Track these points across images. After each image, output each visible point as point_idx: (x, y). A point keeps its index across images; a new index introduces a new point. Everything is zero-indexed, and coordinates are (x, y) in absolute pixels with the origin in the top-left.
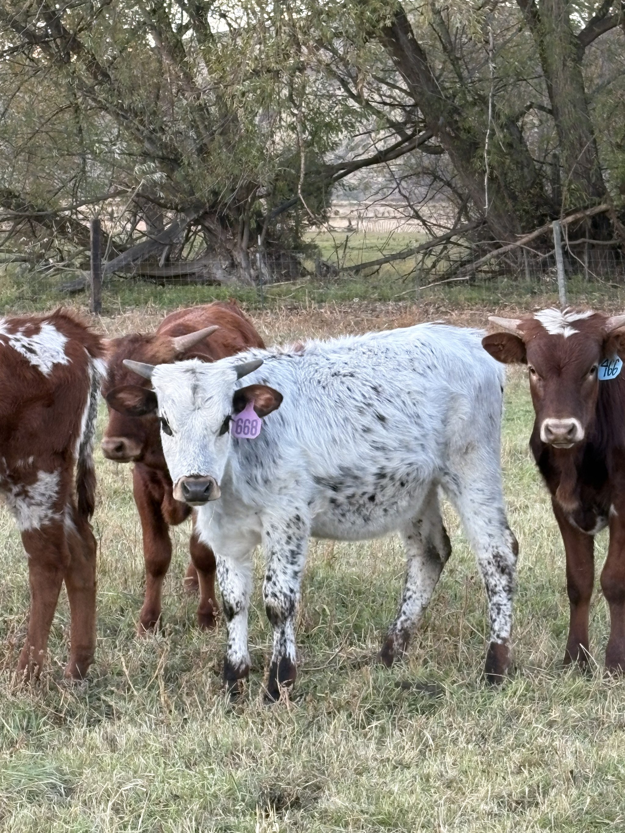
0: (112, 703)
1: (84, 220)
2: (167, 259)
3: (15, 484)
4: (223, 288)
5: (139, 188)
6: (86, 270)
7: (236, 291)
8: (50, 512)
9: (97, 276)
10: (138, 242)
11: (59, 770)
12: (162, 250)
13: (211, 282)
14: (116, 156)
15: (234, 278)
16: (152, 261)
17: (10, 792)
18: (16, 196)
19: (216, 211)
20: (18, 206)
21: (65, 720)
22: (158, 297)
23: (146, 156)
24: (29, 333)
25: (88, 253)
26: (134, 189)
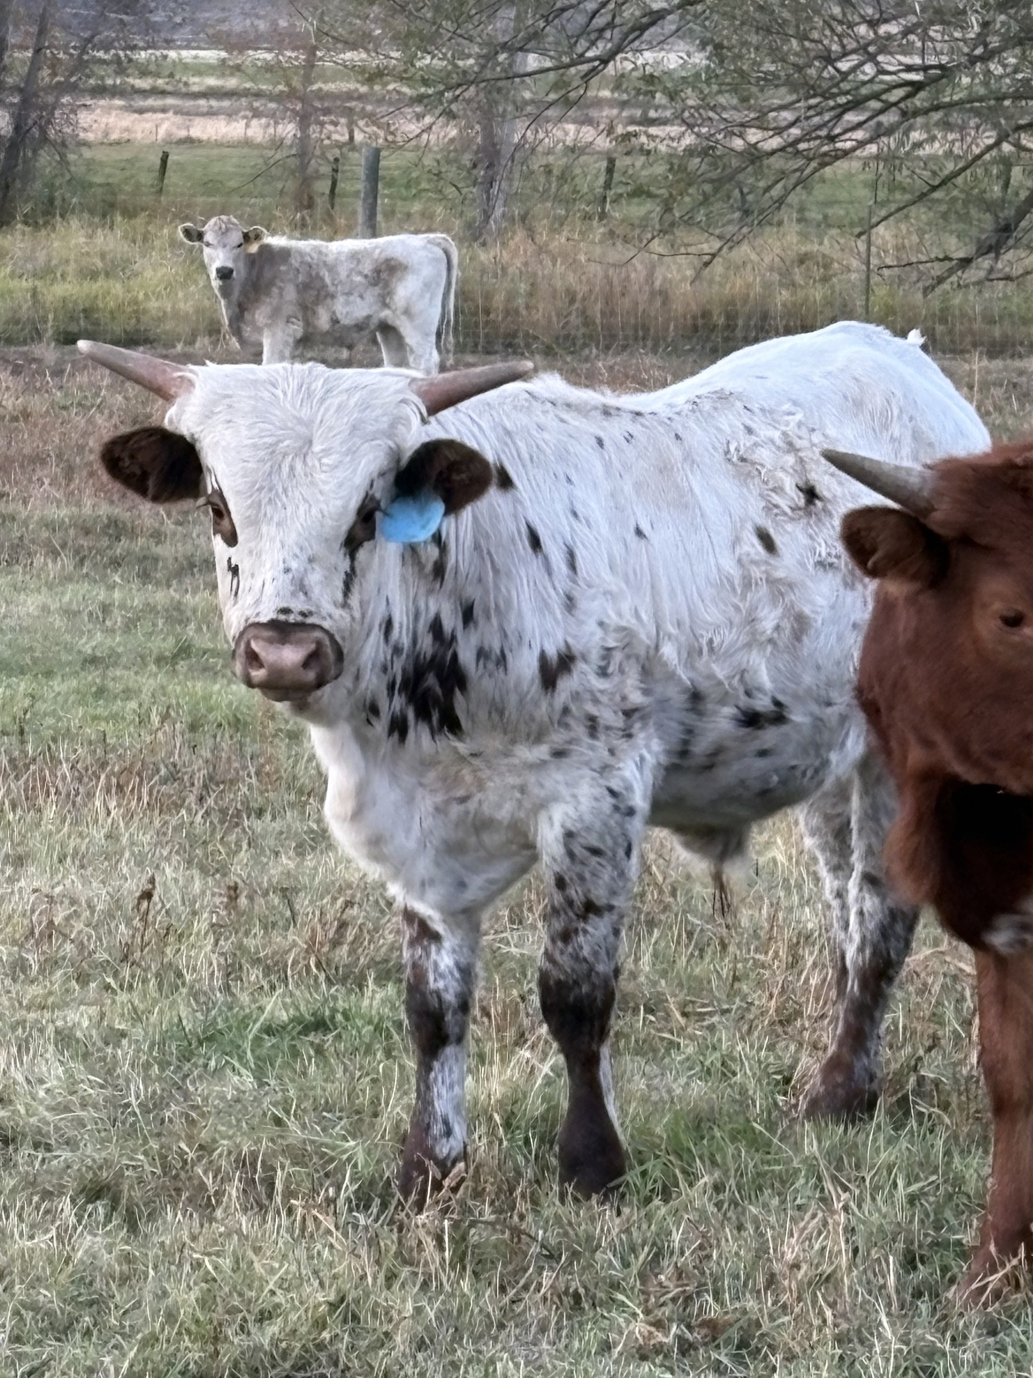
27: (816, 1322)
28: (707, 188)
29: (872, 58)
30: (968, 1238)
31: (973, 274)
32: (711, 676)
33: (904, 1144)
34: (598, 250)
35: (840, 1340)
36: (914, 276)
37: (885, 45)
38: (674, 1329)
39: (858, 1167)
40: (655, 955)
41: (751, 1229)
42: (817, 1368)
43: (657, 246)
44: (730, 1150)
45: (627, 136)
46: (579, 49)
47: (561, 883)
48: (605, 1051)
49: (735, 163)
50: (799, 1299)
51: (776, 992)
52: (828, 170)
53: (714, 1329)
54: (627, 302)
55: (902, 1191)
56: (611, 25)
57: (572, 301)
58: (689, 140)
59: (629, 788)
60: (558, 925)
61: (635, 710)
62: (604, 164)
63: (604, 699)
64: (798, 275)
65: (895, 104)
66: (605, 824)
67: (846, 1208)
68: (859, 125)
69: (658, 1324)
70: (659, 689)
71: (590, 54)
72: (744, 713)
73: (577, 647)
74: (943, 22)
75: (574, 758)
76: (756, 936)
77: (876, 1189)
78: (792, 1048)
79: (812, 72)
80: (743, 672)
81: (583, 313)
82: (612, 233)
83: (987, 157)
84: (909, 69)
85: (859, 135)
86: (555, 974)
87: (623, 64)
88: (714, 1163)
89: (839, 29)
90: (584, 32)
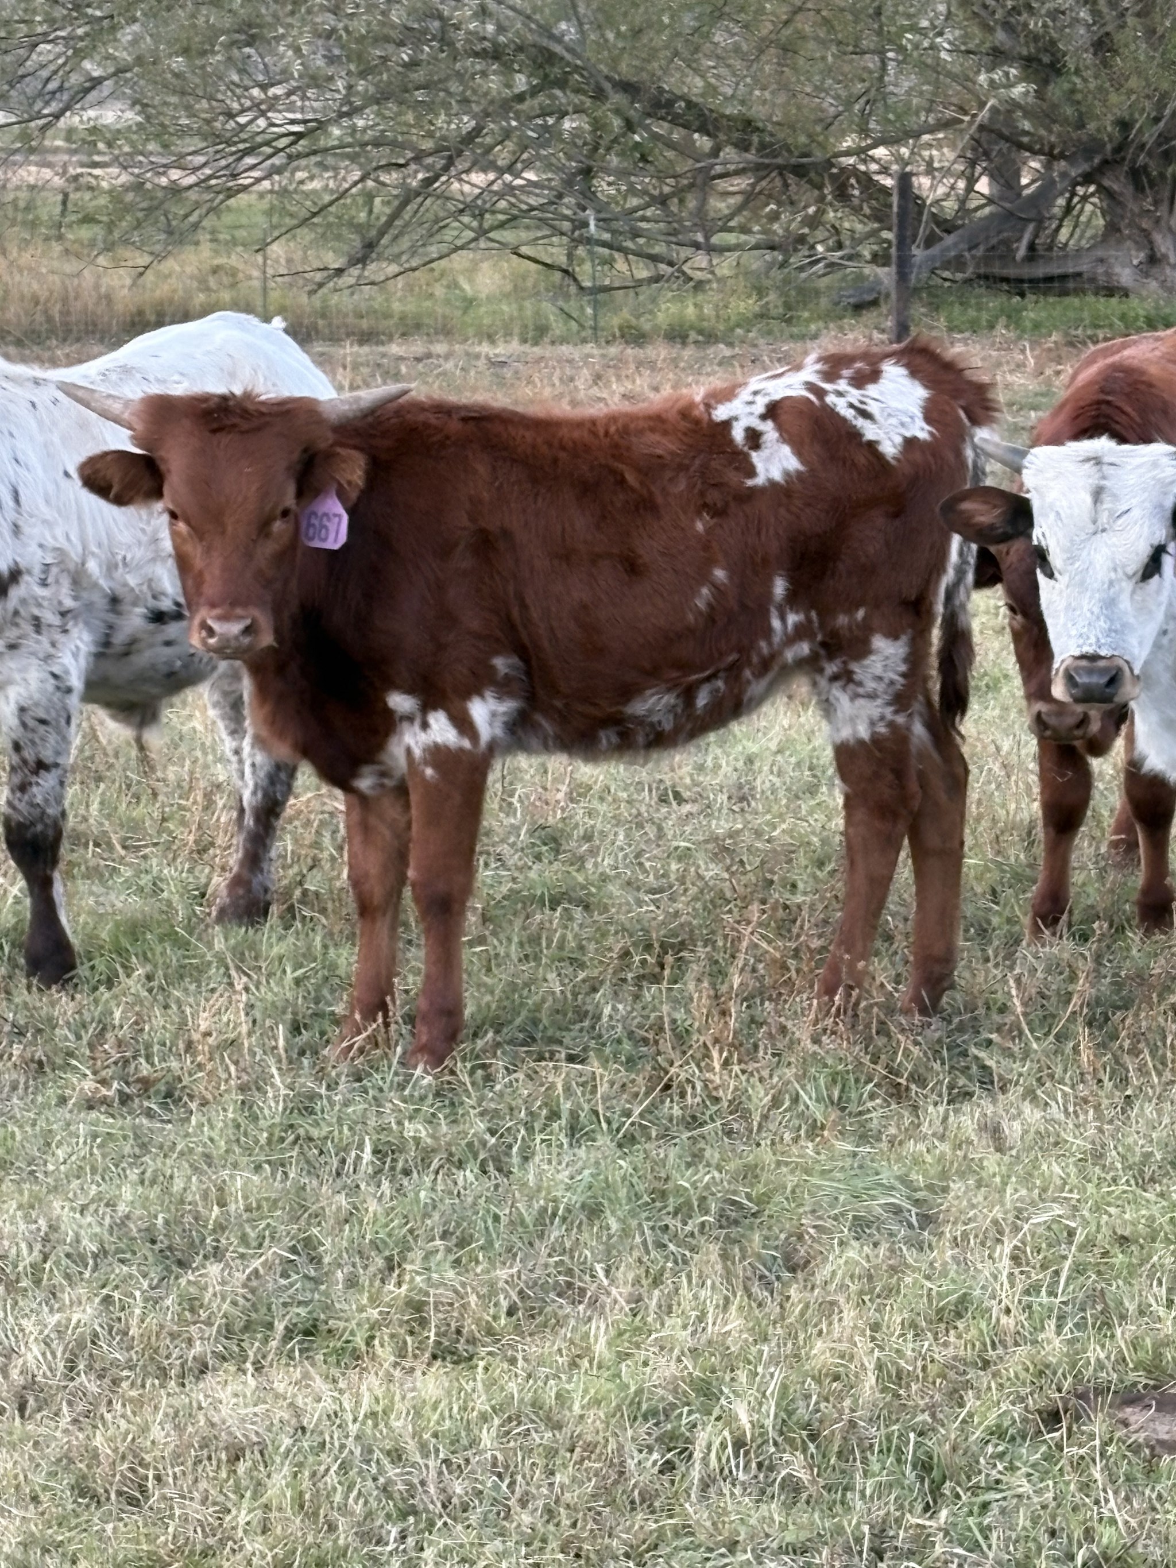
0: (990, 1063)
1: (879, 173)
2: (1032, 247)
3: (831, 657)
4: (1134, 301)
5: (984, 115)
6: (884, 265)
7: (1157, 308)
8: (888, 711)
9: (902, 276)
10: (979, 214)
11: (904, 1180)
12: (1022, 231)
13: (1110, 291)
14: (944, 55)
15: (1154, 285)
16: (1003, 251)
17: (820, 1218)
18: (758, 129)
19: (1123, 159)
20: (763, 146)
21: (907, 1089)
22: (1013, 318)
23: (998, 56)
24: (860, 381)
25: (886, 235)
26: (974, 116)
27: (224, 1076)
28: (140, 215)
29: (263, 113)
30: (339, 1009)
31: (348, 280)
32: (125, 585)
33: (291, 939)
34: (56, 264)
35: (243, 1088)
36: (301, 282)
37: (273, 103)
38: (115, 1085)
39: (256, 958)
40: (102, 803)
41: (174, 1007)
42: (225, 1110)
43: (101, 260)
44: (159, 949)
45: (76, 178)
46: (36, 108)
47: (17, 747)
48: (57, 876)
49: (160, 194)
50: (211, 1059)
51: (194, 828)
52: (232, 202)
53: (146, 1084)
54: (79, 305)
55: (290, 975)
56: (61, 89)
57: (37, 303)
58: (124, 178)
59: (67, 672)
60: (17, 780)
61: (68, 612)
62: (60, 197)
63: (45, 603)
64: (212, 282)
65: (282, 150)
66: (50, 700)
67: (247, 989)
68: (253, 167)
69: (103, 1082)
70: (85, 595)
71: (46, 111)
72: (152, 612)
73: (23, 564)
74: (317, 86)
75: (23, 650)
76: (179, 786)
77: (269, 975)
78: (207, 870)
79: (218, 125)
80: (150, 580)
81: (46, 312)
82: (67, 251)
83: (354, 190)
84: (293, 122)
85: (256, 174)
86: (17, 817)
87: (71, 120)
88: (146, 958)
89: (238, 91)
90: (40, 94)
